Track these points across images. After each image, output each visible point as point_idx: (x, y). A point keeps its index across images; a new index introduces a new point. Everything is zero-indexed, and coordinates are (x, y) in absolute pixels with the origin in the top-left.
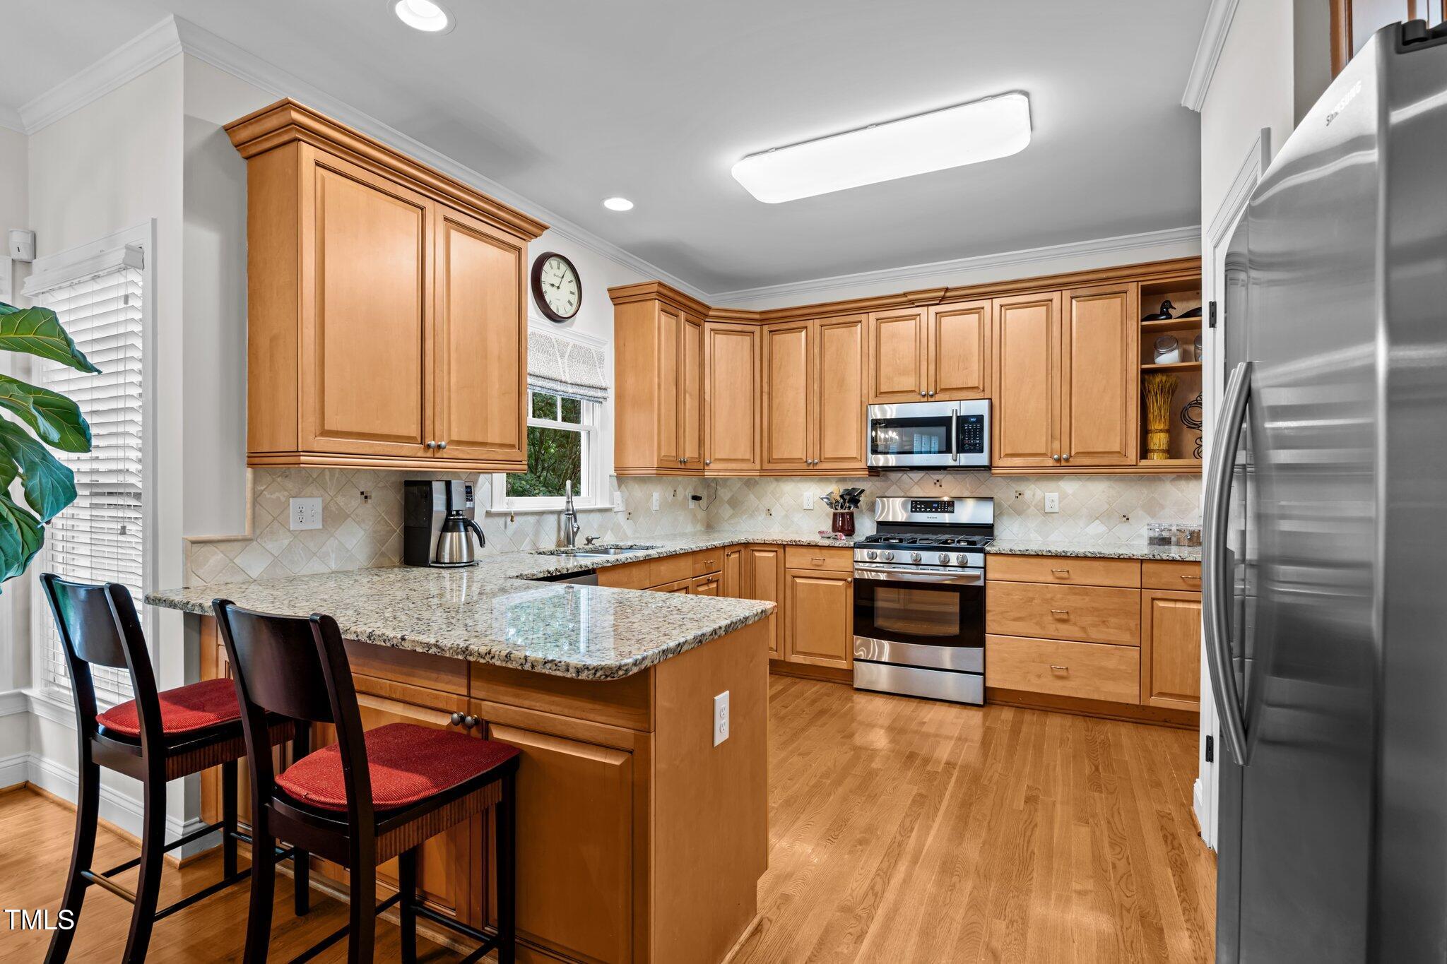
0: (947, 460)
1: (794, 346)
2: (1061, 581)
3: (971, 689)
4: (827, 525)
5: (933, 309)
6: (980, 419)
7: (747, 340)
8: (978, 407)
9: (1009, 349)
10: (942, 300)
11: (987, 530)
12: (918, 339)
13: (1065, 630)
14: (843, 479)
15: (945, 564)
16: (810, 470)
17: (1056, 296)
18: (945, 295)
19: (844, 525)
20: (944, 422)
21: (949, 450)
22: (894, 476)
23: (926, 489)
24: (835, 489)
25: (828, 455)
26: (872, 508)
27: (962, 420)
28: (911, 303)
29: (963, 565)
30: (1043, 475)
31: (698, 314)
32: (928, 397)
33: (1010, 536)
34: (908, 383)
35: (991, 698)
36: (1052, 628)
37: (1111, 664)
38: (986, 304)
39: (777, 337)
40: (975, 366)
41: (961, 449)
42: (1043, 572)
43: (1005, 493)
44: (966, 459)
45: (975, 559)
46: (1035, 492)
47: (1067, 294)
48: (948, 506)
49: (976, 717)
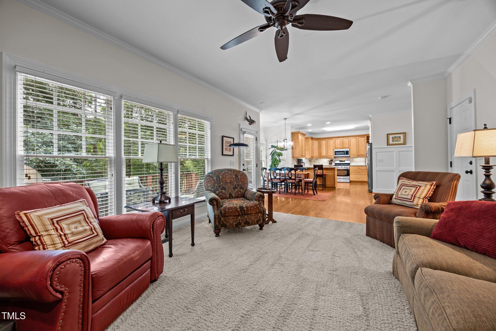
0: (344, 156)
1: (324, 142)
2: (358, 168)
3: (348, 181)
4: (329, 164)
5: (342, 138)
6: (348, 151)
7: (317, 141)
8: (348, 150)
9: (351, 143)
10: (343, 137)
11: (349, 164)
12: (340, 141)
13: (359, 174)
14: (330, 158)
15: (345, 167)
16: (326, 157)
17: (357, 137)
18: (344, 137)
19: (331, 163)
20: (344, 151)
21: (345, 155)
22: (336, 158)
23: (341, 159)
24: (330, 160)
25: (329, 155)
26: (334, 162)
27: (346, 151)
28: (340, 138)
29: (347, 167)
30: (356, 157)
31: (312, 138)
32: (342, 149)
33: (351, 164)
34: (339, 147)
35: (351, 182)
36: (357, 174)
37: (364, 177)
38: (349, 138)
39: (321, 141)
40: (348, 145)
41: (346, 154)
42: (356, 168)
43: (351, 159)
44: (347, 156)
45: (348, 167)
46: (355, 159)
47: (358, 137)
48: (344, 161)
49: (349, 184)
